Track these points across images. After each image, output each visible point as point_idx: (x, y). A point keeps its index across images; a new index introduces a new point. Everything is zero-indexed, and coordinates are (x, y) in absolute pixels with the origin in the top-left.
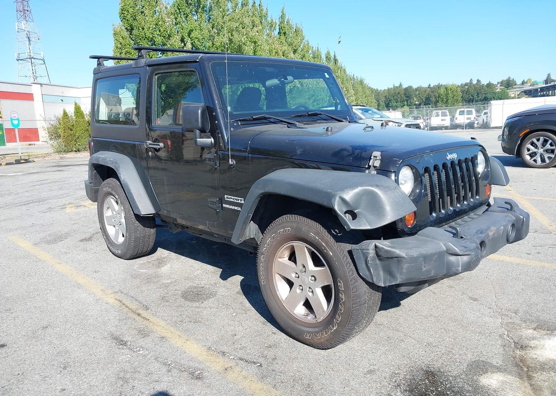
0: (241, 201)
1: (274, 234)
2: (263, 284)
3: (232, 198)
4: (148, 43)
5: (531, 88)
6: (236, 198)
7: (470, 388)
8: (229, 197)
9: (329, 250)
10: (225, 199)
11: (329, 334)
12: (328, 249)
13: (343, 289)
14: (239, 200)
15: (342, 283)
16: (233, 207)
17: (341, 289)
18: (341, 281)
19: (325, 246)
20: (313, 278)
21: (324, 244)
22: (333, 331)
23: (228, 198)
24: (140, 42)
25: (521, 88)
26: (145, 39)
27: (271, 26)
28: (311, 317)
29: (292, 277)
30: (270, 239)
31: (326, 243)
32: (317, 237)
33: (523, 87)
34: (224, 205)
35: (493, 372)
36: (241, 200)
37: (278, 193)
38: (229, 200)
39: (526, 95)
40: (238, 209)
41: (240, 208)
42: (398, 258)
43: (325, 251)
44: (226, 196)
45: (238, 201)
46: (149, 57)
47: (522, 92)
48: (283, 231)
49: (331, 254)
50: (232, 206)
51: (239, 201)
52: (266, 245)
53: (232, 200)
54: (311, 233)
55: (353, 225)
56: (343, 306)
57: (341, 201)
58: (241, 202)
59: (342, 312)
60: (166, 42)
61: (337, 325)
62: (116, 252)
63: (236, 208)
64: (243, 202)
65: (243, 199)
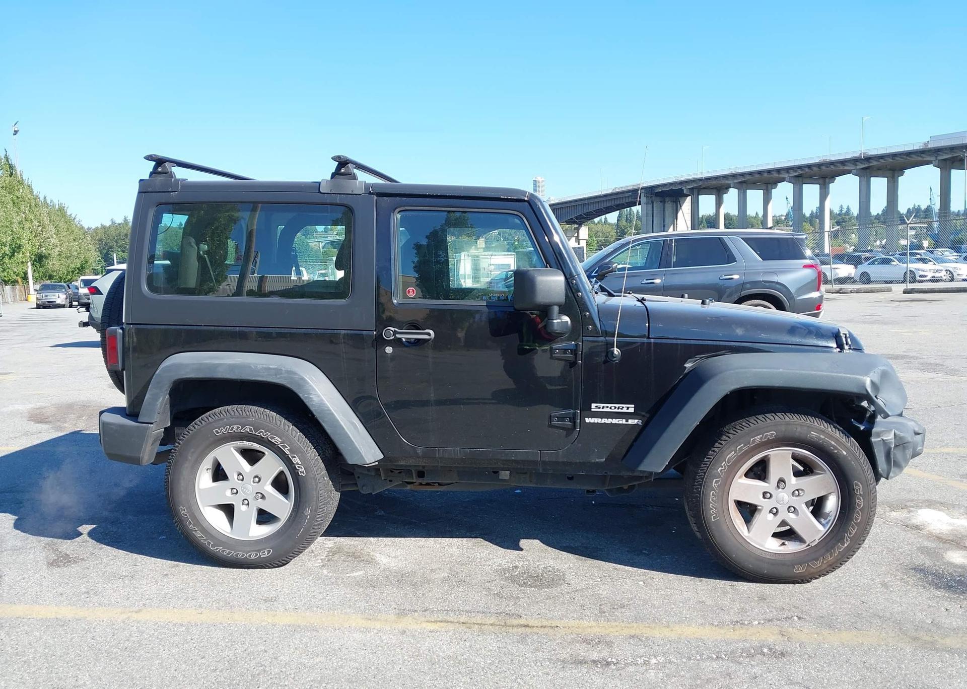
1: (743, 445)
2: (713, 520)
3: (608, 407)
6: (617, 406)
8: (602, 405)
9: (841, 449)
10: (593, 410)
11: (836, 555)
12: (839, 448)
13: (861, 493)
14: (623, 407)
15: (861, 486)
17: (859, 494)
18: (859, 483)
19: (836, 445)
20: (798, 493)
21: (833, 443)
22: (842, 549)
23: (600, 408)
29: (756, 499)
30: (733, 452)
31: (837, 441)
32: (822, 436)
34: (588, 420)
36: (628, 408)
38: (601, 410)
40: (621, 422)
41: (624, 420)
43: (836, 451)
44: (593, 405)
45: (621, 409)
48: (761, 438)
49: (845, 453)
50: (606, 419)
51: (625, 410)
52: (724, 462)
53: (608, 410)
54: (812, 433)
55: (889, 412)
56: (861, 513)
58: (627, 411)
59: (859, 521)
61: (849, 540)
62: (253, 557)
63: (615, 421)
64: (632, 410)
65: (633, 406)
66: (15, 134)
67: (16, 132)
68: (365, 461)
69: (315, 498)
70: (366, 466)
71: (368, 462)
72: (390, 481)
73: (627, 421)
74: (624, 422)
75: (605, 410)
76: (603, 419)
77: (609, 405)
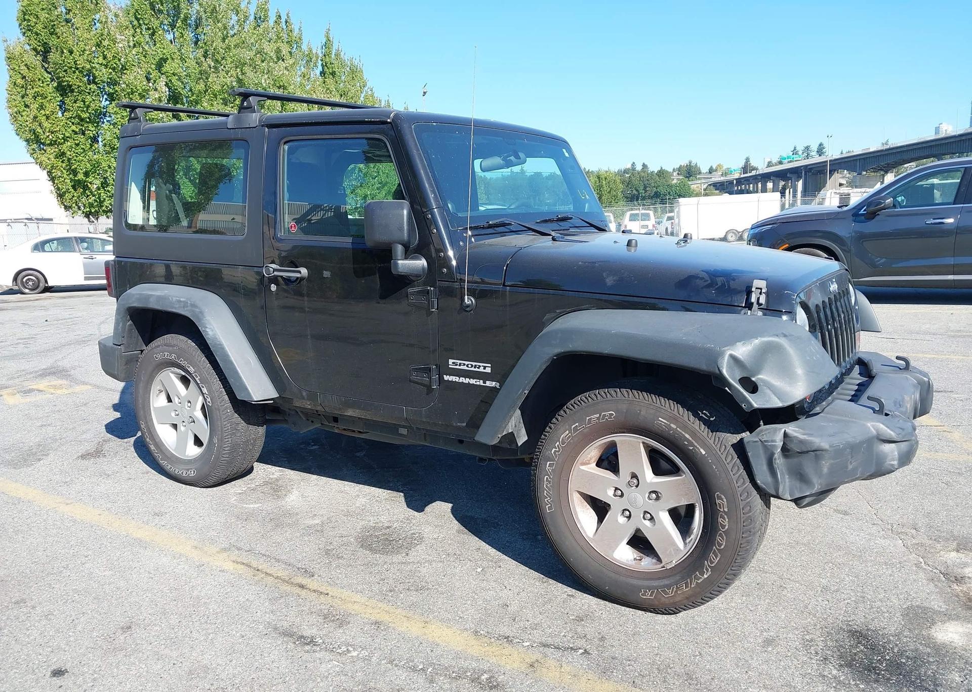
0: (484, 369)
1: (577, 424)
2: (548, 511)
3: (464, 365)
4: (81, 79)
5: (722, 178)
6: (474, 364)
7: (929, 650)
8: (459, 362)
9: (698, 446)
10: (450, 366)
11: (693, 586)
12: (696, 444)
13: (726, 510)
14: (480, 366)
15: (725, 500)
16: (467, 381)
17: (722, 510)
18: (723, 497)
19: (691, 439)
20: (654, 496)
21: (687, 436)
22: (701, 580)
23: (456, 365)
24: (64, 77)
25: (708, 178)
26: (74, 72)
27: (309, 59)
28: (647, 564)
29: (607, 495)
30: (567, 432)
31: (693, 434)
32: (673, 426)
33: (711, 178)
34: (446, 378)
35: (944, 622)
36: (485, 367)
37: (592, 352)
38: (458, 367)
39: (716, 190)
40: (478, 383)
41: (481, 381)
42: (816, 453)
43: (691, 448)
44: (451, 361)
45: (478, 368)
46: (84, 104)
47: (710, 185)
48: (598, 418)
49: (704, 453)
50: (464, 379)
51: (481, 369)
52: (558, 443)
53: (465, 368)
54: (660, 419)
55: (756, 402)
56: (725, 537)
57: (732, 361)
58: (484, 371)
59: (722, 547)
60: (118, 79)
61: (710, 569)
62: (184, 475)
63: (472, 381)
64: (488, 370)
65: (490, 365)
66: (424, 95)
67: (425, 93)
68: (251, 397)
69: (220, 428)
70: (253, 403)
71: (255, 400)
72: (312, 422)
73: (484, 383)
74: (481, 383)
75: (462, 367)
76: (461, 378)
77: (467, 363)
